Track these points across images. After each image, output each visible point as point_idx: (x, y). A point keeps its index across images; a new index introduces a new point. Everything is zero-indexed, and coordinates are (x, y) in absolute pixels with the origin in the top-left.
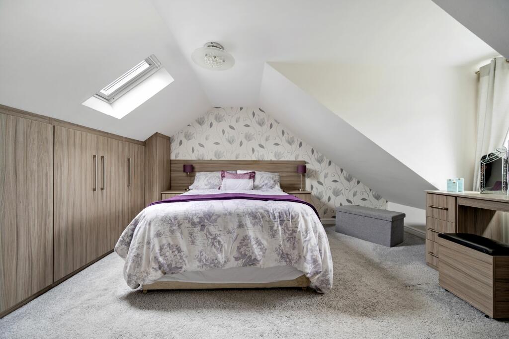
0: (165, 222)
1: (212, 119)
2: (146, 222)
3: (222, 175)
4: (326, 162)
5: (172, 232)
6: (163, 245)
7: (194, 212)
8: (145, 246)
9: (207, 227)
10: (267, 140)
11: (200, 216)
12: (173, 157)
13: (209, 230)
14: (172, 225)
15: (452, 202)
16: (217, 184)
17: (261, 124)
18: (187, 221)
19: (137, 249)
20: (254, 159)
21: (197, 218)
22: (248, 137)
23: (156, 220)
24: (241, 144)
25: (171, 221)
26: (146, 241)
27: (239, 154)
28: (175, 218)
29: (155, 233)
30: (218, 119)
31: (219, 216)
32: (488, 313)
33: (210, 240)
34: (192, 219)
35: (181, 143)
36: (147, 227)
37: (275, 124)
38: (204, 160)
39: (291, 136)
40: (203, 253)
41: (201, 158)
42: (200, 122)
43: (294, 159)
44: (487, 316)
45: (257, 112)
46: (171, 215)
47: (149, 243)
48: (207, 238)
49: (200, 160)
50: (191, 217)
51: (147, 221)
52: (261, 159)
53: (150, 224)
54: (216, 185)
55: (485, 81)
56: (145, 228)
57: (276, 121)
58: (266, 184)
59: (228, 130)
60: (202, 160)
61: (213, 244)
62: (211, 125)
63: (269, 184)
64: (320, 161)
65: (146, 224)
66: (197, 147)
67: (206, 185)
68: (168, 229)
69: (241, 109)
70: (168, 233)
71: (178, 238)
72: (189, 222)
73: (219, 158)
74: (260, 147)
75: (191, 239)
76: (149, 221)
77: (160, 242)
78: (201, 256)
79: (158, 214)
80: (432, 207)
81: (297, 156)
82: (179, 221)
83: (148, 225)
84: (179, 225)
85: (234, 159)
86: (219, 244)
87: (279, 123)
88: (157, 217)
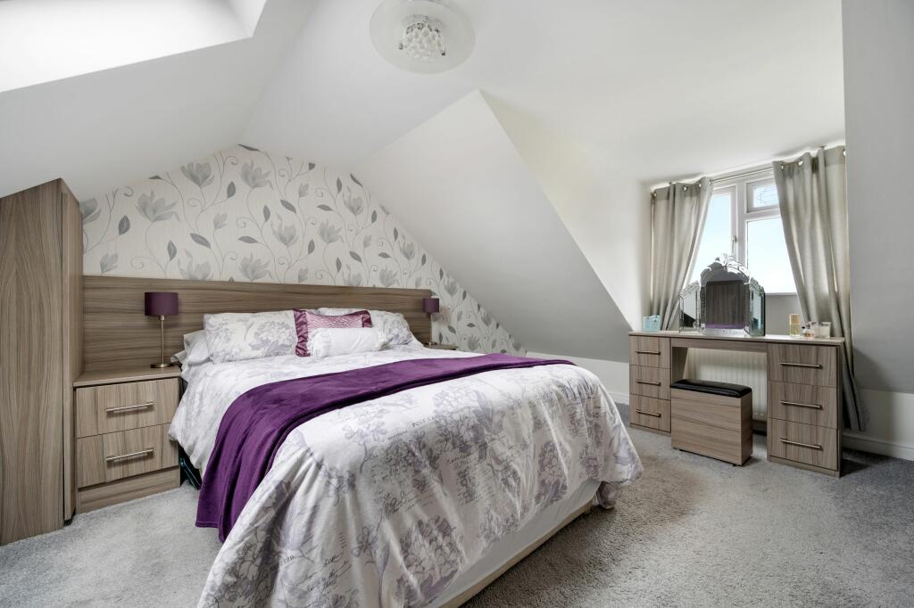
0: (397, 463)
1: (234, 175)
2: (334, 482)
3: (297, 319)
4: (459, 294)
5: (421, 485)
6: (409, 534)
7: (456, 417)
8: (356, 563)
9: (489, 444)
10: (366, 245)
11: (471, 424)
12: (92, 268)
13: (494, 453)
14: (416, 467)
15: (665, 343)
16: (287, 343)
17: (355, 209)
18: (449, 445)
19: (327, 585)
20: (340, 283)
21: (468, 429)
22: (328, 235)
23: (369, 464)
24: (311, 247)
25: (414, 455)
26: (354, 544)
27: (307, 271)
28: (420, 441)
29: (381, 506)
30: (254, 179)
31: (503, 414)
32: (735, 462)
33: (500, 474)
34: (458, 436)
35: (124, 226)
36: (348, 497)
37: (380, 215)
38: (211, 282)
39: (408, 242)
40: (492, 512)
41: (200, 277)
42: (198, 175)
43: (413, 287)
44: (735, 465)
45: (347, 182)
46: (406, 438)
47: (366, 545)
48: (495, 473)
49: (196, 281)
50: (454, 430)
51: (340, 479)
52: (355, 285)
53: (352, 485)
54: (283, 346)
55: (662, 205)
56: (339, 503)
57: (383, 208)
58: (397, 336)
59: (277, 209)
60: (203, 281)
61: (506, 482)
62: (231, 190)
63: (401, 335)
64: (451, 291)
65: (338, 489)
66: (184, 244)
67: (254, 348)
68: (409, 482)
69: (312, 166)
70: (411, 493)
71: (438, 496)
72: (454, 444)
73: (256, 277)
74: (353, 257)
75: (464, 489)
76: (346, 476)
77: (398, 527)
78: (490, 522)
79: (369, 446)
80: (639, 353)
81: (418, 282)
82: (431, 450)
83: (346, 488)
84: (433, 460)
85: (295, 281)
86: (515, 480)
87: (388, 214)
88: (369, 455)
